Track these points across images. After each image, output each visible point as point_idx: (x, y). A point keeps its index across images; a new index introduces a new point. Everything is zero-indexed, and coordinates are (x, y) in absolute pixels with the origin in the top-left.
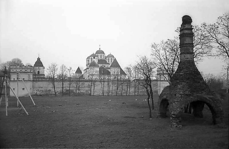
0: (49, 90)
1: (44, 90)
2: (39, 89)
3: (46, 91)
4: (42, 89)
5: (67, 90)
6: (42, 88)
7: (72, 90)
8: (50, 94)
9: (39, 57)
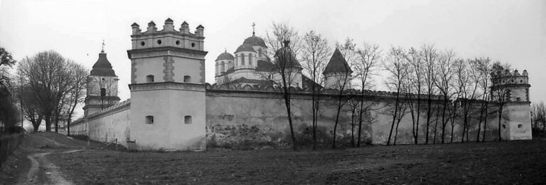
0: (253, 128)
1: (237, 128)
2: (221, 122)
3: (244, 130)
4: (231, 124)
5: (307, 129)
6: (230, 117)
7: (320, 127)
8: (256, 143)
9: (103, 51)
